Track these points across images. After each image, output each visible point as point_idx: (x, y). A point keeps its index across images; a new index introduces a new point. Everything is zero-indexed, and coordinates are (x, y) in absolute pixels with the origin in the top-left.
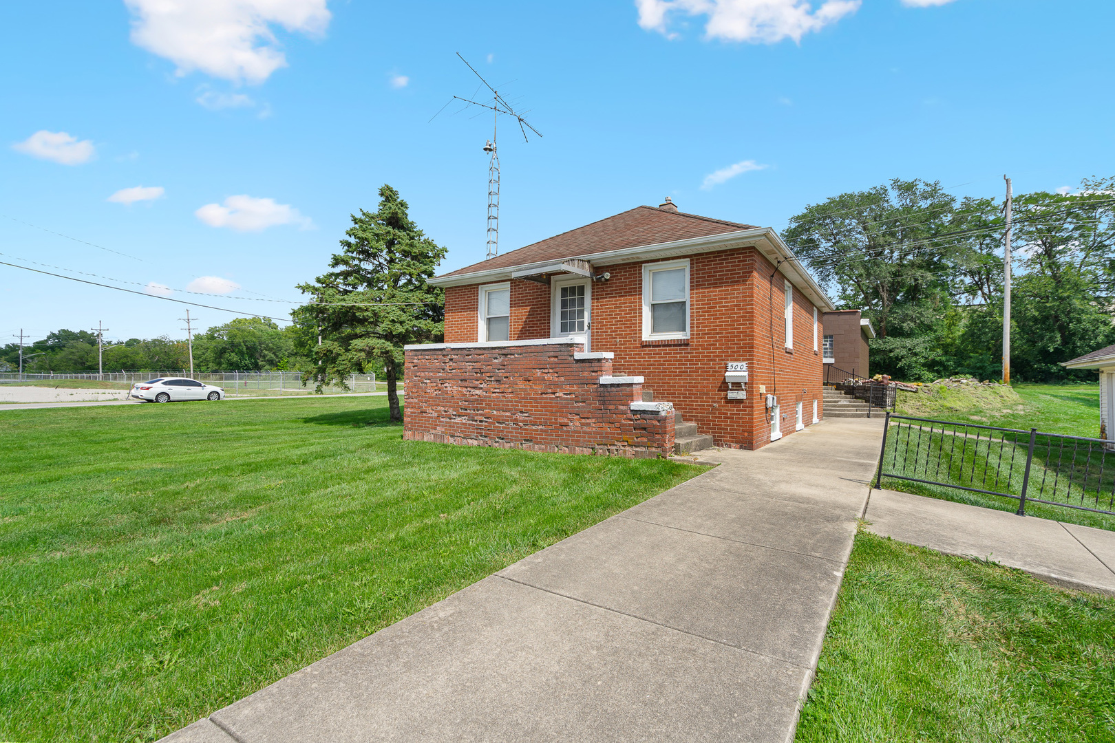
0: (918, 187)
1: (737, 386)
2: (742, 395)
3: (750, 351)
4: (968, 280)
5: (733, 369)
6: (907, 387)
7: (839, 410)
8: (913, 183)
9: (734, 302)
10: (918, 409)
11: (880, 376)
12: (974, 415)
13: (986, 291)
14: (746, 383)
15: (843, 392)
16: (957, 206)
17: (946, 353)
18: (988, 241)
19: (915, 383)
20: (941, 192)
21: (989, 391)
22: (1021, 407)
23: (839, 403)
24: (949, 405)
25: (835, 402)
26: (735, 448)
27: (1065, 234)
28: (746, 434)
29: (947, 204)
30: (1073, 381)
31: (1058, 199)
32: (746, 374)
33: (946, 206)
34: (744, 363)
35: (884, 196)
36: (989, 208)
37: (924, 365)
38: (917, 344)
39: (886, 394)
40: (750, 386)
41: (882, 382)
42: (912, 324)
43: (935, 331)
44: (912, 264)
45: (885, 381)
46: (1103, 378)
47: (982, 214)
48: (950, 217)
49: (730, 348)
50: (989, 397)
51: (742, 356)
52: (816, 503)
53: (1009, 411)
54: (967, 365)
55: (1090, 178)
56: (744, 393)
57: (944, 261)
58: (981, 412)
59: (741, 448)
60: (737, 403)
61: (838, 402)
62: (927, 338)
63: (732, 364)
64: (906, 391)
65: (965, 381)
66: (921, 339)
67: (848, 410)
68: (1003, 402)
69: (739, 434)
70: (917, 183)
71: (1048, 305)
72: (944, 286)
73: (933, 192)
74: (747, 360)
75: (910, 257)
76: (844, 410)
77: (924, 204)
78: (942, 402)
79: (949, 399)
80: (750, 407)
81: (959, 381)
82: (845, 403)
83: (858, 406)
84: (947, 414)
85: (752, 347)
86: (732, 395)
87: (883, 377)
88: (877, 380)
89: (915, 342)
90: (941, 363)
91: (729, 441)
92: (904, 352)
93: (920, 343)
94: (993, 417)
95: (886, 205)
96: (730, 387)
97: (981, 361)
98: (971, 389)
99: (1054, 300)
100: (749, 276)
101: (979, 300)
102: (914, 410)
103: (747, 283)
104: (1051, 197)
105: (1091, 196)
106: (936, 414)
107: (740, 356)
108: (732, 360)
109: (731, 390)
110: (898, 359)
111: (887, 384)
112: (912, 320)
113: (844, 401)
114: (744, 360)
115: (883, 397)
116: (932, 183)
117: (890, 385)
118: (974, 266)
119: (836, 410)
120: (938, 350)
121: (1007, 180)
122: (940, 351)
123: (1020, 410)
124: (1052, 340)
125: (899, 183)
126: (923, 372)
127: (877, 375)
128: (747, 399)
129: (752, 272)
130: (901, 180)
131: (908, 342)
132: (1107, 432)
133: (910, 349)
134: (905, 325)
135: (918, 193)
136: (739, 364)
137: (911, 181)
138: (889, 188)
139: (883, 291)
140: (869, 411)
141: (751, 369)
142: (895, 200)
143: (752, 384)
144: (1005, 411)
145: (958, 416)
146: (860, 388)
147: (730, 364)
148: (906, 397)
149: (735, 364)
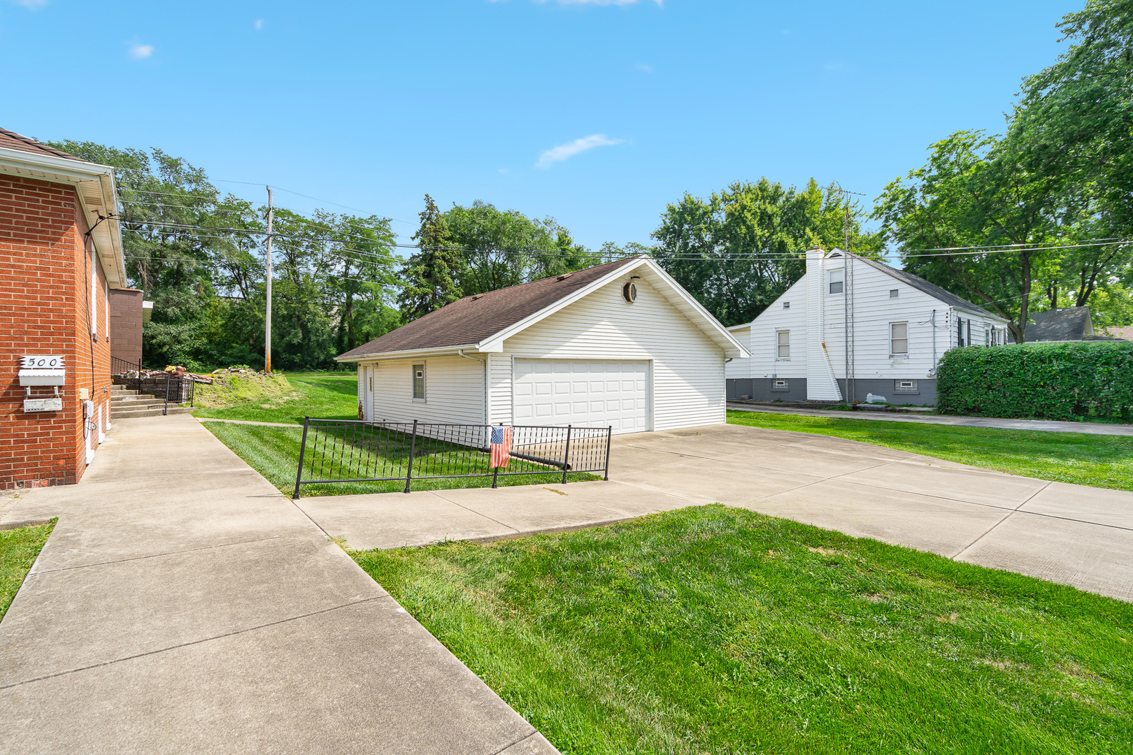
0: (182, 166)
1: (45, 391)
2: (55, 404)
3: (70, 340)
4: (227, 273)
5: (36, 366)
6: (202, 378)
7: (127, 409)
8: (176, 160)
9: (35, 262)
10: (214, 401)
11: (174, 367)
12: (264, 403)
13: (244, 286)
14: (60, 387)
15: (124, 386)
16: (221, 199)
17: (210, 342)
18: (246, 241)
19: (210, 375)
20: (206, 181)
21: (270, 381)
22: (294, 394)
23: (124, 401)
24: (243, 395)
25: (118, 399)
26: (40, 485)
27: (302, 250)
28: (62, 462)
29: (212, 194)
30: (309, 369)
31: (298, 220)
32: (62, 373)
33: (211, 196)
34: (58, 358)
35: (143, 162)
36: (247, 210)
37: (189, 353)
38: (183, 332)
39: (182, 388)
40: (68, 391)
41: (177, 374)
42: (177, 310)
43: (200, 320)
44: (175, 248)
45: (180, 373)
46: (361, 370)
47: (241, 213)
48: (213, 208)
49: (27, 333)
50: (272, 386)
51: (52, 345)
52: (267, 536)
53: (287, 398)
54: (230, 354)
55: (321, 210)
56: (59, 401)
57: (205, 250)
58: (268, 400)
59: (52, 483)
60: (41, 417)
61: (121, 399)
62: (193, 326)
63: (32, 357)
64: (201, 383)
65: (243, 371)
66: (186, 327)
67: (138, 409)
68: (282, 390)
69: (49, 463)
70: (182, 162)
71: (293, 305)
72: (205, 274)
73: (198, 178)
74: (63, 352)
75: (171, 239)
76: (133, 409)
77: (187, 187)
78: (235, 392)
79: (241, 389)
80: (69, 421)
81: (238, 371)
82: (131, 400)
83: (149, 402)
84: (242, 404)
85: (74, 334)
86: (30, 405)
87: (177, 369)
88: (170, 372)
89: (180, 329)
90: (206, 352)
91: (25, 477)
92: (167, 339)
93: (184, 330)
94: (278, 404)
95: (145, 173)
96: (29, 393)
97: (241, 351)
98: (257, 379)
99: (297, 303)
100: (67, 229)
101: (237, 293)
102: (212, 403)
103: (63, 238)
104: (293, 216)
105: (320, 224)
106: (232, 405)
107: (48, 345)
108: (30, 352)
109: (29, 398)
110: (161, 345)
111: (183, 376)
112: (177, 305)
113: (130, 397)
114: (55, 353)
115: (178, 391)
116: (197, 169)
117: (185, 377)
118: (236, 261)
119: (123, 409)
120: (203, 339)
121: (269, 191)
122: (205, 340)
123: (296, 396)
124: (296, 335)
125: (161, 155)
126: (188, 361)
127: (170, 366)
128: (64, 410)
129: (72, 223)
130: (165, 153)
131: (173, 329)
132: (363, 411)
133: (174, 337)
134: (169, 310)
135: (182, 174)
136: (48, 359)
137: (175, 157)
138: (150, 157)
139: (143, 270)
140: (166, 407)
141: (70, 365)
142: (155, 171)
143: (74, 387)
144: (286, 398)
145: (252, 405)
146: (147, 381)
147: (27, 359)
148: (202, 389)
149: (38, 358)
